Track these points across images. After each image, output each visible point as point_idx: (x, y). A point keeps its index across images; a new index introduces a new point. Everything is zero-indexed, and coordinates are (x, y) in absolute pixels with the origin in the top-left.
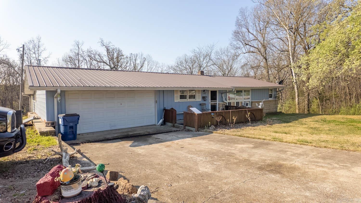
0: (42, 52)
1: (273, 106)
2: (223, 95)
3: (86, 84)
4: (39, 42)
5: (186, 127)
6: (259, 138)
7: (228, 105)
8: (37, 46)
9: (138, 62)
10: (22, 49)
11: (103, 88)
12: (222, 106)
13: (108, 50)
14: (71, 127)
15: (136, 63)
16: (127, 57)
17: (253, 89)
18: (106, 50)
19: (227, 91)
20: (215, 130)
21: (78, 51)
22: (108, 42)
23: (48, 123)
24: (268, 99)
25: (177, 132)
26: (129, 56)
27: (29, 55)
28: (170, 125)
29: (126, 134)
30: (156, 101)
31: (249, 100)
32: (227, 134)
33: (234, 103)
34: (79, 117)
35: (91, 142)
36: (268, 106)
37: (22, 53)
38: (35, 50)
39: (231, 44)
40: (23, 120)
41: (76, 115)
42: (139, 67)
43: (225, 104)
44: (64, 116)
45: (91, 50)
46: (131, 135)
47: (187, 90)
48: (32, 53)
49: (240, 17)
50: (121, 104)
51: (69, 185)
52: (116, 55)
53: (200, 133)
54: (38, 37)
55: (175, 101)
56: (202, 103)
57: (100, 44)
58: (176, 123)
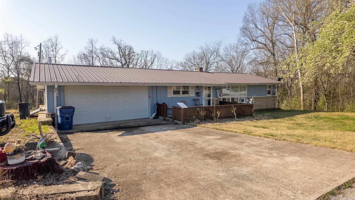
0: (59, 50)
1: (271, 102)
2: (217, 91)
3: (82, 80)
4: (56, 40)
5: (174, 120)
6: (231, 131)
7: (222, 100)
8: (55, 44)
9: (149, 58)
10: (38, 48)
11: (96, 83)
12: (216, 101)
13: (120, 48)
14: (67, 118)
15: (147, 60)
16: (138, 54)
17: (249, 85)
18: (118, 47)
19: (222, 87)
20: (198, 123)
21: (92, 48)
22: (120, 39)
23: (49, 115)
24: (266, 95)
25: (165, 125)
26: (140, 53)
27: (48, 53)
28: (162, 119)
29: (118, 126)
30: (150, 96)
31: (245, 96)
32: (207, 127)
33: (229, 99)
34: (75, 109)
35: (83, 132)
36: (265, 102)
37: (39, 51)
38: (53, 48)
39: (238, 40)
40: (30, 112)
41: (71, 108)
42: (149, 64)
43: (219, 100)
44: (61, 108)
45: (104, 47)
46: (122, 126)
47: (181, 86)
48: (50, 50)
49: (248, 13)
50: (116, 99)
51: (11, 155)
52: (128, 52)
53: (185, 126)
54: (56, 36)
55: (168, 96)
56: (196, 99)
57: (112, 42)
58: (167, 117)
